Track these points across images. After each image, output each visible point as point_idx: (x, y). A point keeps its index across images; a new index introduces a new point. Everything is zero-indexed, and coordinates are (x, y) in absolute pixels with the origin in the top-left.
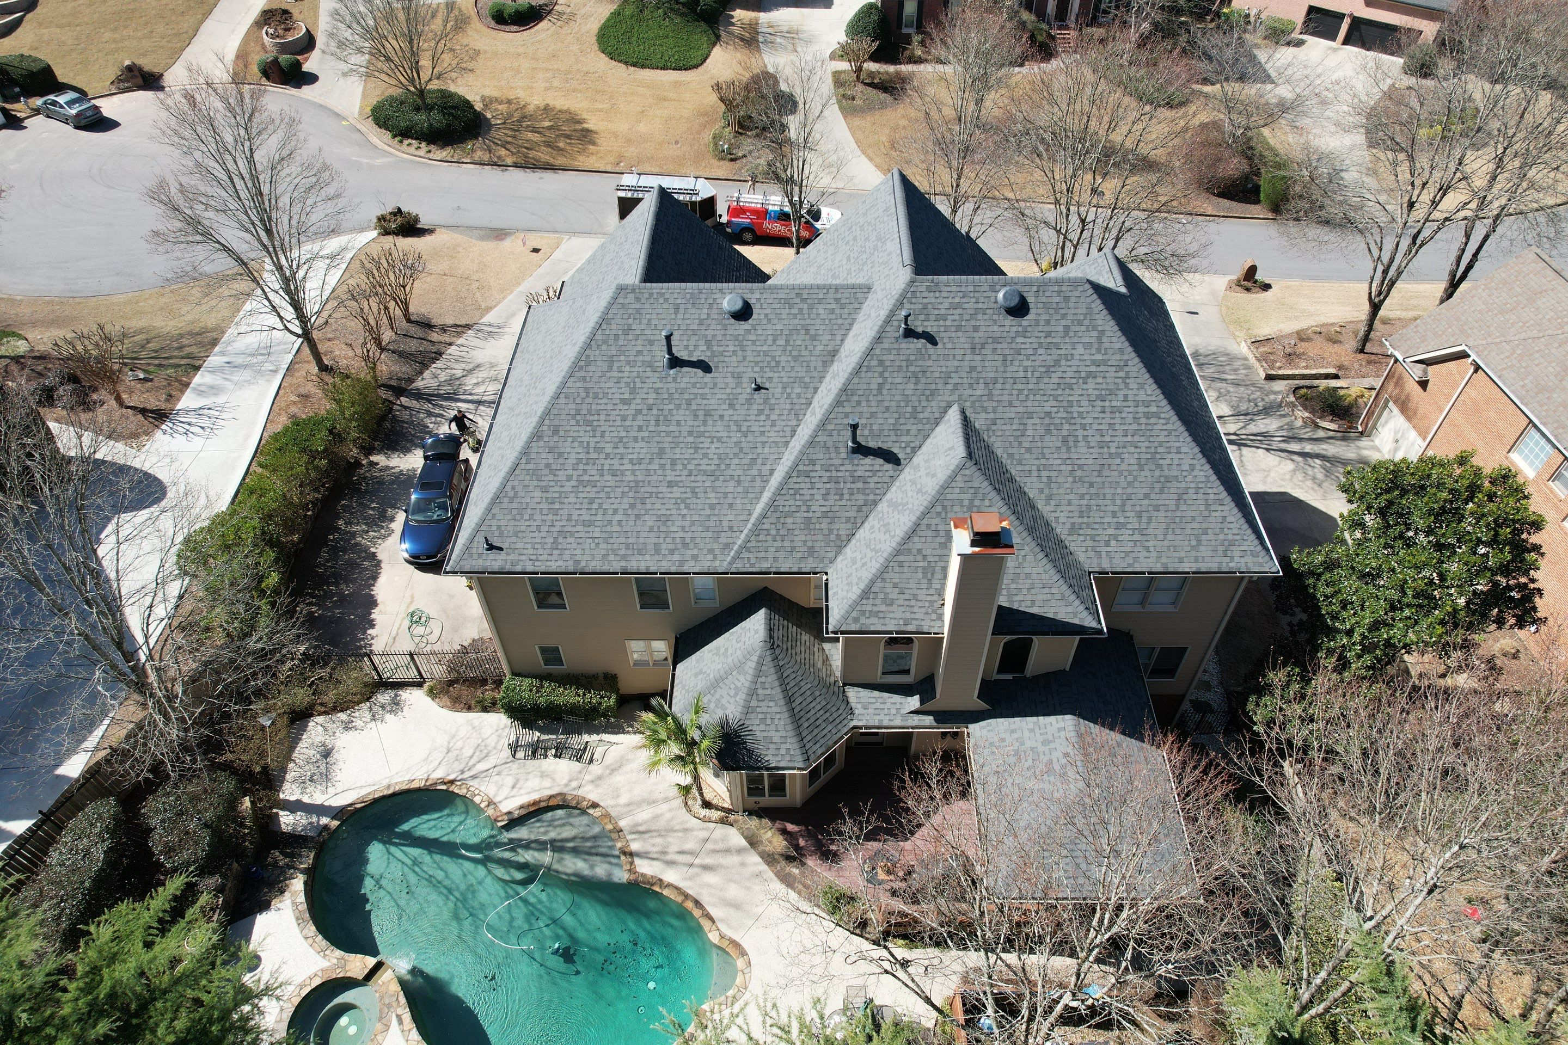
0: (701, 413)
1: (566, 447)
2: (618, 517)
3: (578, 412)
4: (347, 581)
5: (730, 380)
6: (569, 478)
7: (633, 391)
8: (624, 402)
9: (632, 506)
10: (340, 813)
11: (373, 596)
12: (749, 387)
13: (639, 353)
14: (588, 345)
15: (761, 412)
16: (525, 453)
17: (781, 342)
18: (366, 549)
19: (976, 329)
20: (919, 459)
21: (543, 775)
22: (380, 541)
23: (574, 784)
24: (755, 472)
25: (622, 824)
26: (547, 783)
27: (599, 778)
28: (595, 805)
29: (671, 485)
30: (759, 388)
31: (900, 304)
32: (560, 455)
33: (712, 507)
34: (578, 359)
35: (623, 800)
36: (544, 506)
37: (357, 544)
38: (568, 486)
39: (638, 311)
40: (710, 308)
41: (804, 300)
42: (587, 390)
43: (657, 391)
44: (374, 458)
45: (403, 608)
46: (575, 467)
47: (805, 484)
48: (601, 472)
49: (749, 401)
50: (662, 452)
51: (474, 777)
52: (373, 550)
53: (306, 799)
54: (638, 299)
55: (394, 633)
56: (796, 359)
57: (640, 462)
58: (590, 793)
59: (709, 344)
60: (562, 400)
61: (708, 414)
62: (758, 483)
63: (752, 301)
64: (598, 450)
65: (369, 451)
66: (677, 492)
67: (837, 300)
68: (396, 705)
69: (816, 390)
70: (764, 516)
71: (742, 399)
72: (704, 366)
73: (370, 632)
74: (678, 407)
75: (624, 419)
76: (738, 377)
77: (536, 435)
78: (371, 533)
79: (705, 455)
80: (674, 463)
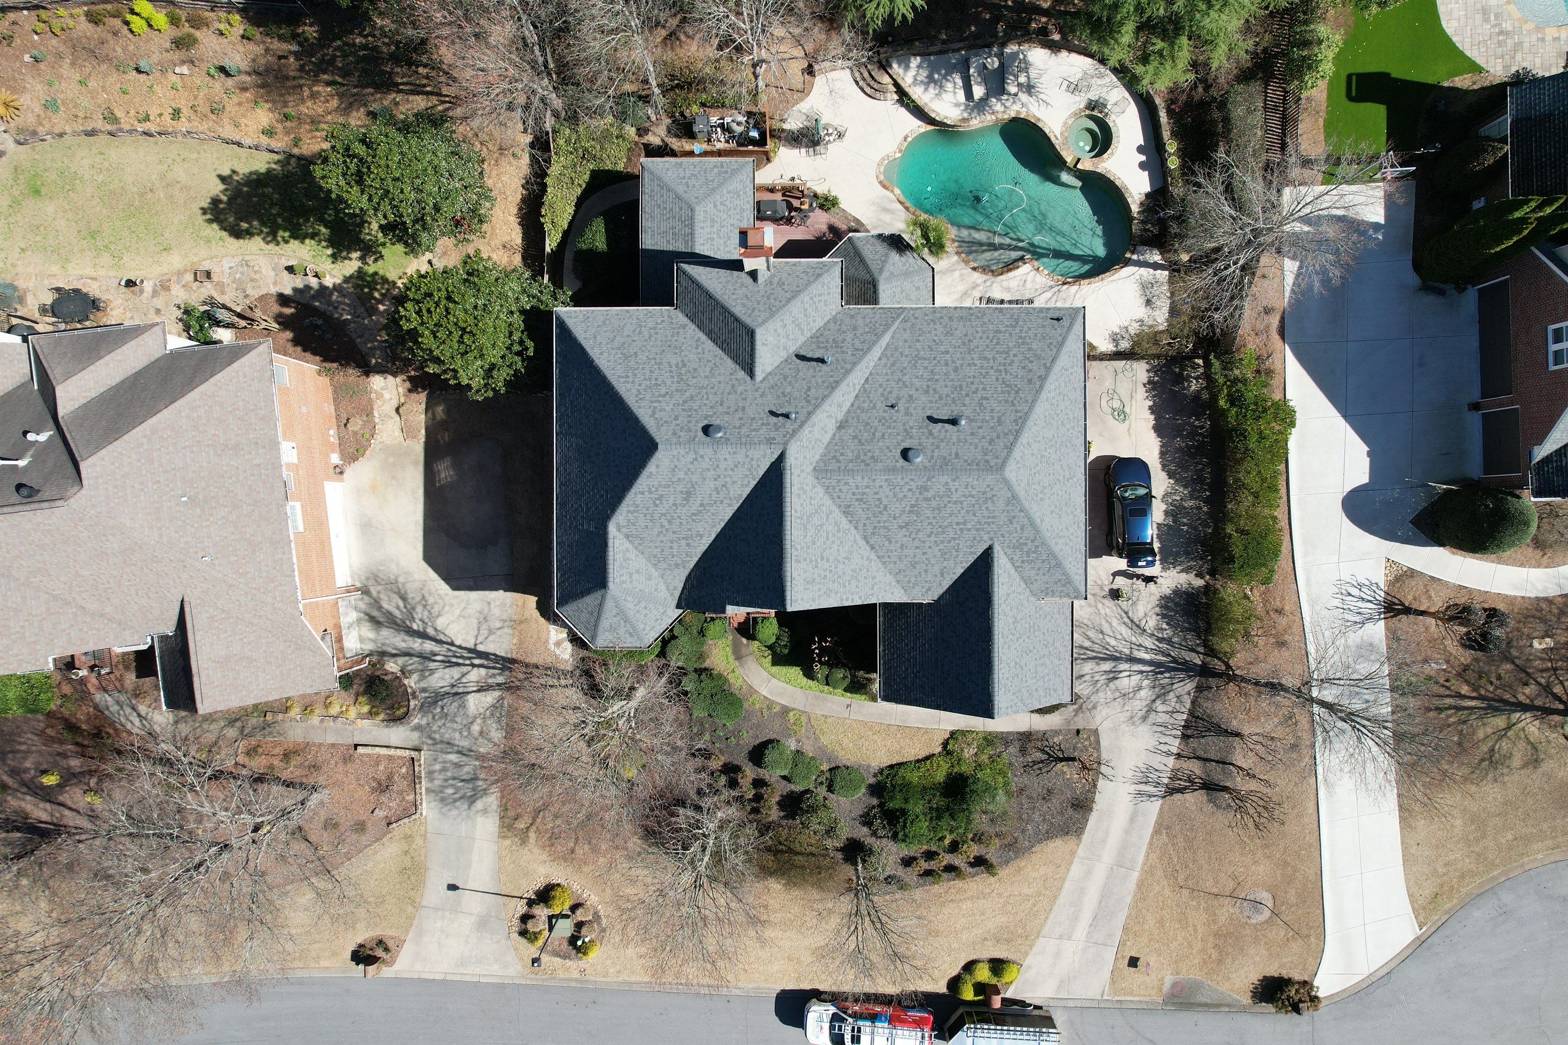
0: (931, 392)
1: (1021, 373)
2: (980, 334)
3: (1017, 392)
4: (1180, 450)
5: (913, 412)
6: (1015, 355)
7: (981, 405)
8: (987, 399)
9: (970, 341)
10: (1127, 262)
11: (1159, 436)
12: (901, 406)
13: (980, 428)
14: (1018, 434)
15: (890, 393)
16: (1048, 369)
17: (878, 435)
18: (1177, 481)
19: (741, 419)
20: (784, 355)
21: (1008, 289)
23: (988, 283)
24: (892, 359)
25: (956, 258)
26: (1005, 284)
27: (974, 288)
28: (974, 269)
29: (947, 352)
30: (892, 406)
31: (795, 432)
32: (1024, 368)
33: (918, 341)
34: (1024, 423)
35: (957, 274)
36: (1028, 340)
37: (1185, 487)
38: (1015, 351)
39: (986, 454)
40: (932, 457)
41: (863, 461)
42: (1013, 405)
43: (964, 405)
44: (1199, 583)
45: (1134, 425)
46: (1012, 362)
47: (858, 344)
48: (994, 359)
49: (899, 398)
50: (956, 370)
51: (1051, 287)
52: (1172, 481)
53: (1151, 271)
54: (987, 461)
55: (1133, 403)
56: (868, 424)
57: (969, 365)
58: (977, 277)
59: (931, 433)
60: (1030, 399)
61: (927, 392)
62: (889, 353)
63: (901, 461)
64: (998, 371)
65: (1207, 587)
66: (942, 348)
67: (838, 461)
68: (1115, 339)
69: (852, 405)
70: (884, 332)
71: (903, 400)
72: (931, 419)
73: (1151, 403)
74: (947, 396)
75: (984, 389)
76: (907, 413)
77: (1043, 379)
79: (926, 368)
80: (947, 364)
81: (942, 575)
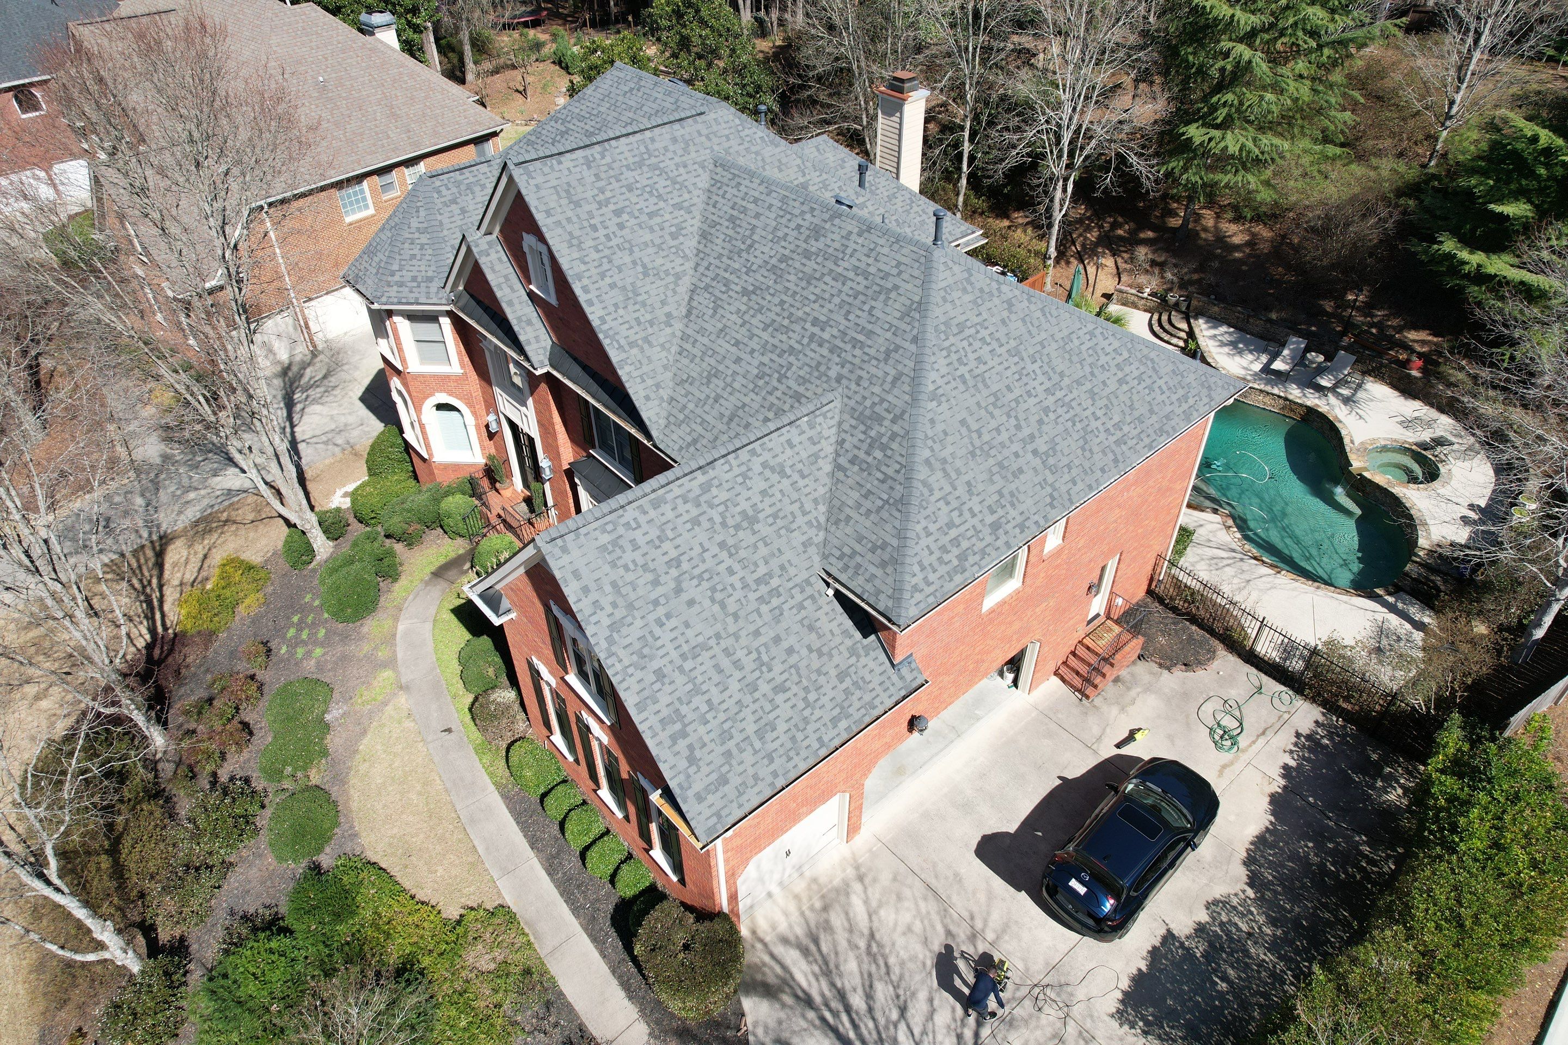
10: (1373, 597)
11: (1273, 813)
22: (1235, 901)
45: (1238, 766)
52: (1250, 893)
53: (1408, 626)
55: (1262, 741)
78: (1244, 927)
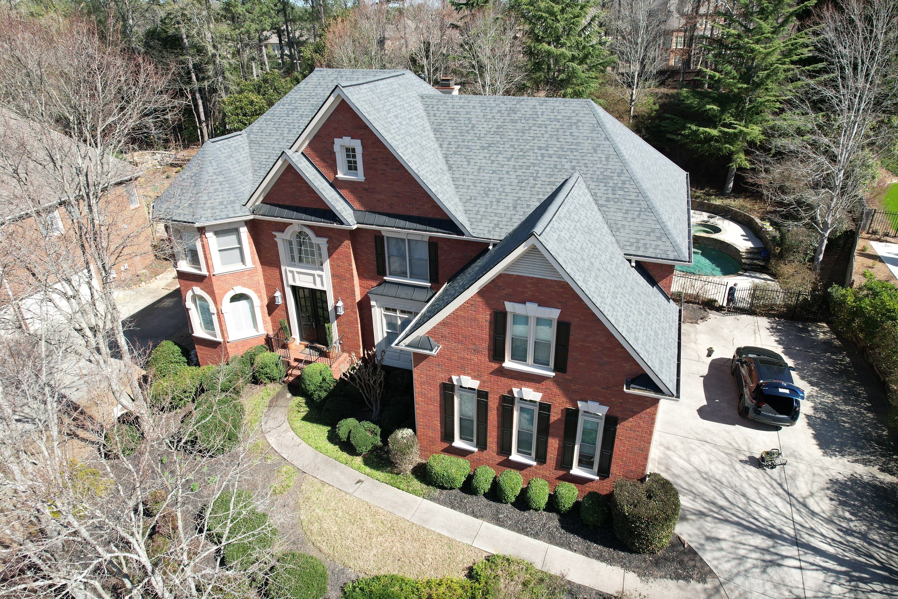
73: (777, 339)
78: (828, 401)
81: (515, 208)
